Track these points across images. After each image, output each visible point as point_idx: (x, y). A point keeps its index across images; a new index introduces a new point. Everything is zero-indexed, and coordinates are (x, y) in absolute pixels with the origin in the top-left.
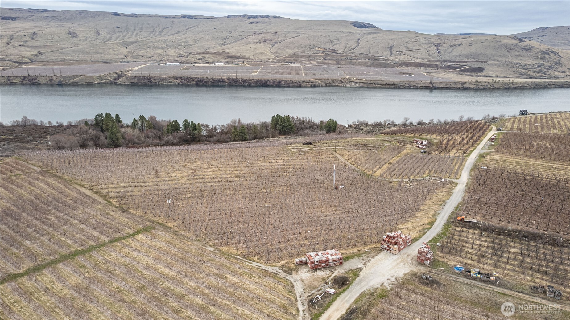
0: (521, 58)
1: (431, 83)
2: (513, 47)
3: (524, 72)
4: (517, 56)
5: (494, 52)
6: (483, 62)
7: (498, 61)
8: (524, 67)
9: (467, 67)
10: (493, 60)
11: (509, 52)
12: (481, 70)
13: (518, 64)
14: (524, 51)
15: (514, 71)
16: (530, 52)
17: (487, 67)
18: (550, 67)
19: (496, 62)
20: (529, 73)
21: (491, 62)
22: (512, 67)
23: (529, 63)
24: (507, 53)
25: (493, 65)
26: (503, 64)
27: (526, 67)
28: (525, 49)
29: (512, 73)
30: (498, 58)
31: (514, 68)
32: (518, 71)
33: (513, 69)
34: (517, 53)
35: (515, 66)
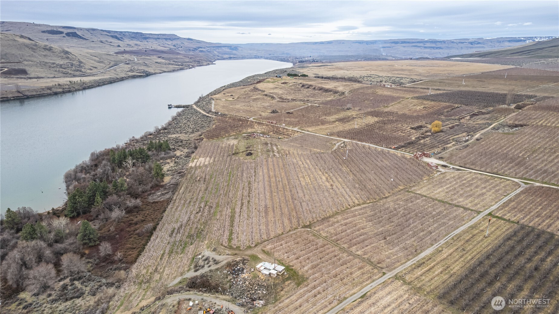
0: (50, 58)
1: (19, 92)
2: (34, 47)
3: (66, 71)
4: (45, 56)
5: (20, 53)
6: (17, 63)
7: (32, 61)
8: (61, 66)
9: (6, 69)
10: (27, 61)
11: (35, 52)
12: (24, 72)
13: (54, 63)
14: (47, 51)
15: (56, 71)
16: (53, 52)
17: (27, 68)
18: (79, 65)
19: (31, 63)
20: (70, 72)
21: (26, 63)
22: (50, 67)
23: (62, 63)
24: (32, 53)
25: (31, 66)
26: (40, 64)
27: (63, 66)
28: (47, 49)
29: (56, 73)
30: (29, 58)
31: (53, 67)
32: (59, 71)
33: (54, 69)
34: (44, 54)
35: (53, 66)
